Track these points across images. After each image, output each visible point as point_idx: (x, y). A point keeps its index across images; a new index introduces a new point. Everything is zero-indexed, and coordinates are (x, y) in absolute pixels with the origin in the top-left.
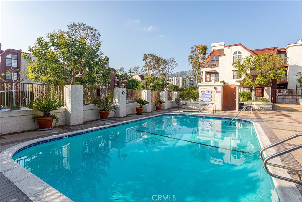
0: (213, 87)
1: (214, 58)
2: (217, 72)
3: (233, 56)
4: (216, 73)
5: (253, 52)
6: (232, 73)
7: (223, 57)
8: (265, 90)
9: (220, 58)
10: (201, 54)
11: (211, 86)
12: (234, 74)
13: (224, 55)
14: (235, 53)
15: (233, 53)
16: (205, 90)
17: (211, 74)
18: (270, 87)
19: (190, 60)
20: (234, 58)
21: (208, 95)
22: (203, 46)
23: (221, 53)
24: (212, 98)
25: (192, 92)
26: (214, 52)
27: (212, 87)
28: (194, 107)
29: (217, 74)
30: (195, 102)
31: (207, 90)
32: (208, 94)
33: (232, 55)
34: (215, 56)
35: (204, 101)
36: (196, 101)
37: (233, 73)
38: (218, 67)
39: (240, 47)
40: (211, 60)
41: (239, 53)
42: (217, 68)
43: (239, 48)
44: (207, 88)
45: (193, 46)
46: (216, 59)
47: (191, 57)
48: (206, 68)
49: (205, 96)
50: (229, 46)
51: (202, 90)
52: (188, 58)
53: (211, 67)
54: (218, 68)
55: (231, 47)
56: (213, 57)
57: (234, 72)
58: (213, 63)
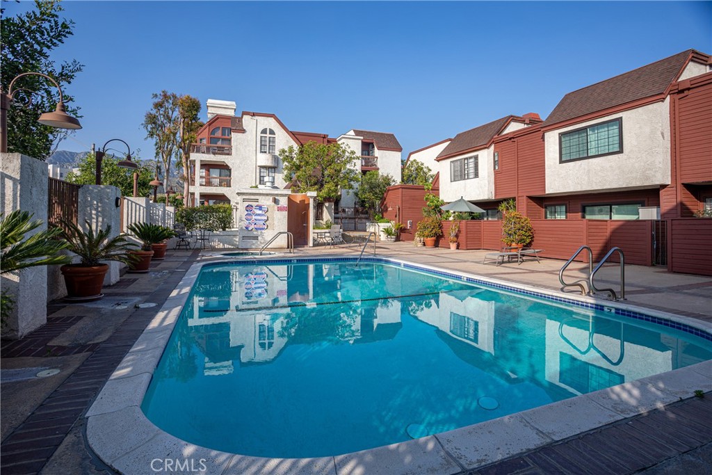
0: (271, 198)
1: (218, 134)
2: (227, 165)
3: (261, 137)
4: (224, 168)
5: (294, 135)
6: (258, 171)
7: (240, 135)
8: (326, 207)
9: (233, 135)
10: (184, 118)
11: (267, 195)
12: (262, 175)
13: (243, 131)
14: (264, 131)
15: (260, 130)
16: (254, 204)
17: (211, 170)
18: (333, 204)
19: (150, 126)
20: (261, 141)
21: (259, 215)
22: (191, 99)
23: (234, 125)
24: (267, 223)
25: (220, 208)
26: (218, 118)
27: (267, 197)
28: (221, 246)
29: (225, 172)
30: (225, 233)
31: (257, 203)
32: (260, 212)
33: (259, 135)
34: (221, 128)
35: (250, 229)
36: (224, 230)
37: (260, 172)
38: (228, 154)
39: (272, 120)
40: (212, 136)
41: (272, 132)
42: (227, 156)
43: (270, 123)
44: (257, 200)
45: (159, 92)
46: (224, 137)
47: (152, 119)
48: (203, 155)
49: (254, 217)
50: (254, 115)
51: (247, 204)
52: (143, 120)
53: (214, 154)
54: (229, 156)
55: (256, 118)
56: (216, 130)
57: (262, 170)
58: (216, 144)
